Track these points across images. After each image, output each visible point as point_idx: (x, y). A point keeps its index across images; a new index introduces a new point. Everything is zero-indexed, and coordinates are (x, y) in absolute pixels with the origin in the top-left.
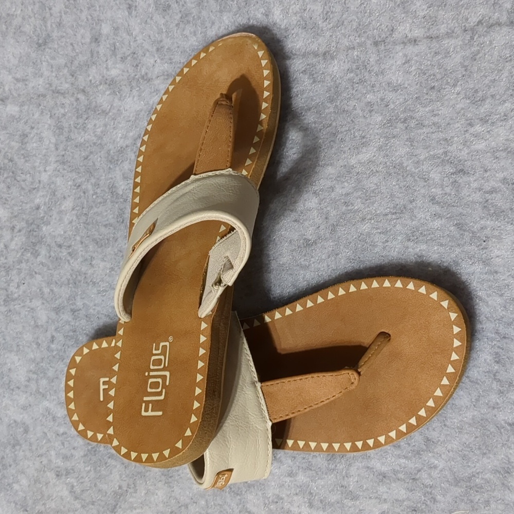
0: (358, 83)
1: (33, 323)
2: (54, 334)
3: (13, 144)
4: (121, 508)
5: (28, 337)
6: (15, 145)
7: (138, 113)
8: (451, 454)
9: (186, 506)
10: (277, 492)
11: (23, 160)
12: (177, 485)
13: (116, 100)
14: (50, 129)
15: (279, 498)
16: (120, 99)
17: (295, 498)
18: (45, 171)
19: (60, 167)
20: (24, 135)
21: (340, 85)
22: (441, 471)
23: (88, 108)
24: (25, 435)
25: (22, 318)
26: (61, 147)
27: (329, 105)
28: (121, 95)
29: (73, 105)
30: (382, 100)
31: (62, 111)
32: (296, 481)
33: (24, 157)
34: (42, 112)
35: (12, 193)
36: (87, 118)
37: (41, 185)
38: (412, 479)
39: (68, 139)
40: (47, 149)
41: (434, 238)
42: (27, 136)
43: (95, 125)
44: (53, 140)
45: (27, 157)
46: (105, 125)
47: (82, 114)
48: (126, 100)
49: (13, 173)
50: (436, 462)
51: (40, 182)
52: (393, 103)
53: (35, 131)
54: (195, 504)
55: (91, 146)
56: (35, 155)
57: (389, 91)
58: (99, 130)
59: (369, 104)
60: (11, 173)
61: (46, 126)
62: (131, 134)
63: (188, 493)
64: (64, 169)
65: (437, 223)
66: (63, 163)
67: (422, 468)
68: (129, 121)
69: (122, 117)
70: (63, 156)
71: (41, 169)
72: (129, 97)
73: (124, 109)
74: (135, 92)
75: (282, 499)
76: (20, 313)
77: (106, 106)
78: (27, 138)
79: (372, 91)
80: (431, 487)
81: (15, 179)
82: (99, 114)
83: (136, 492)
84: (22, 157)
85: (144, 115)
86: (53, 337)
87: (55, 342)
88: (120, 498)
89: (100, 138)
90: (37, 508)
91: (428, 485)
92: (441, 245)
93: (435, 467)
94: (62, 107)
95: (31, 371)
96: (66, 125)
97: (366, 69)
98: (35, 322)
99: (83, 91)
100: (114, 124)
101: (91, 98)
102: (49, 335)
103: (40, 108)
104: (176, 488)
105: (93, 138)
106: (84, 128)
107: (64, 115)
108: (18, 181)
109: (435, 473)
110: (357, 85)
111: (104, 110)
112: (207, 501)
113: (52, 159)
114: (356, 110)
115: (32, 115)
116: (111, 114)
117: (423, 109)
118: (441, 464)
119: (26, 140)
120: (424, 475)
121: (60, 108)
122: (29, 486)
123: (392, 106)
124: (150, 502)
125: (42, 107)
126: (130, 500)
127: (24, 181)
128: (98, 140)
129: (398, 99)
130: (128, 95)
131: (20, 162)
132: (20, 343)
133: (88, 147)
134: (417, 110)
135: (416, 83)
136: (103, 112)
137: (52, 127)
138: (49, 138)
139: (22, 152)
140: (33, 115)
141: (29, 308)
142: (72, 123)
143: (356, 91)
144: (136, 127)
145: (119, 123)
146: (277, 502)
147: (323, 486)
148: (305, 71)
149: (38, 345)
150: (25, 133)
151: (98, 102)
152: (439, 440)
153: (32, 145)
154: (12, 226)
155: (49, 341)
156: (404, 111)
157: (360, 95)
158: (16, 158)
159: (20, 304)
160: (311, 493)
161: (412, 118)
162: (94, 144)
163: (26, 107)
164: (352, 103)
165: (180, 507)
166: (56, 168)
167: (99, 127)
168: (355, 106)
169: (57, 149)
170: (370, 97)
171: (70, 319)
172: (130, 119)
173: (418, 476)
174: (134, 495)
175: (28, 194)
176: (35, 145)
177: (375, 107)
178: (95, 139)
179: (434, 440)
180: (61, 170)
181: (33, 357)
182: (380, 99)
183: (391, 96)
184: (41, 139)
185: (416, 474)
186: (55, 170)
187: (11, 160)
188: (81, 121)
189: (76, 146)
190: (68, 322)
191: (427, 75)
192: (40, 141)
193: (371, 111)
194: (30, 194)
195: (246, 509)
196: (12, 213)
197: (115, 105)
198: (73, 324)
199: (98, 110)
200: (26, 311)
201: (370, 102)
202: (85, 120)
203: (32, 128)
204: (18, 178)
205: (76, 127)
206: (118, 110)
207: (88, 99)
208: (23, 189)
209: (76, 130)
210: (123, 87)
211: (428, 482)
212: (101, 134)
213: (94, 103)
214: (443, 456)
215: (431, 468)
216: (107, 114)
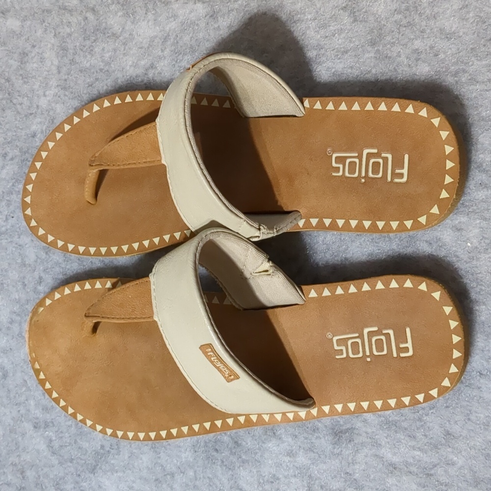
0: (405, 26)
1: (19, 261)
2: (42, 275)
3: (11, 62)
4: (101, 469)
5: (14, 275)
6: (14, 64)
7: (152, 39)
8: (473, 452)
9: (172, 475)
10: (273, 471)
11: (21, 81)
12: (164, 452)
13: (129, 23)
14: (53, 50)
15: (275, 478)
16: (133, 23)
17: (293, 480)
18: (45, 95)
19: (62, 92)
20: (24, 53)
21: (385, 27)
22: (460, 469)
23: (97, 30)
24: (3, 380)
25: (9, 254)
26: (64, 70)
27: (369, 49)
28: (135, 18)
29: (80, 24)
30: (432, 48)
31: (68, 30)
32: (295, 462)
33: (23, 79)
34: (46, 30)
35: (6, 117)
36: (95, 41)
37: (39, 110)
38: (426, 474)
39: (73, 62)
40: (48, 71)
41: (478, 211)
42: (27, 55)
43: (103, 49)
44: (56, 62)
45: (25, 78)
46: (115, 50)
47: (89, 36)
48: (139, 23)
49: (9, 94)
50: (455, 459)
51: (38, 106)
52: (445, 53)
53: (36, 50)
54: (182, 474)
55: (97, 72)
56: (34, 77)
57: (441, 39)
58: (107, 55)
59: (416, 51)
60: (7, 95)
61: (49, 46)
62: (143, 63)
63: (175, 461)
64: (65, 95)
66: (65, 88)
67: (438, 464)
68: (141, 48)
69: (134, 43)
70: (66, 80)
71: (41, 92)
72: (143, 20)
73: (137, 34)
74: (150, 16)
75: (278, 479)
76: (7, 249)
77: (117, 29)
78: (27, 58)
79: (421, 37)
80: (446, 485)
81: (11, 101)
82: (108, 36)
83: (119, 454)
84: (21, 78)
85: (158, 42)
86: (40, 278)
87: (43, 284)
88: (101, 458)
89: (108, 64)
90: (10, 459)
91: (443, 483)
92: (485, 219)
93: (453, 464)
94: (67, 26)
95: (15, 313)
96: (70, 46)
97: (417, 11)
98: (22, 259)
99: (93, 10)
100: (124, 50)
101: (101, 18)
102: (36, 274)
103: (44, 25)
104: (162, 455)
105: (101, 63)
106: (91, 51)
107: (70, 35)
108: (14, 104)
109: (452, 471)
110: (404, 29)
111: (115, 32)
112: (195, 472)
113: (53, 82)
114: (400, 57)
115: (34, 32)
116: (121, 38)
117: (479, 63)
118: (460, 461)
119: (26, 60)
120: (440, 471)
121: (66, 27)
122: (4, 435)
123: (442, 56)
124: (134, 467)
125: (46, 24)
126: (112, 462)
127: (21, 104)
128: (106, 65)
129: (451, 49)
131: (18, 83)
132: (4, 281)
133: (93, 73)
134: (470, 63)
135: (473, 31)
136: (114, 34)
137: (56, 48)
138: (52, 59)
139: (21, 72)
140: (36, 32)
141: (16, 244)
142: (78, 44)
143: (402, 35)
144: (148, 55)
145: (130, 49)
146: (272, 482)
147: (325, 471)
148: (345, 7)
149: (24, 285)
150: (26, 51)
151: (108, 23)
152: (461, 435)
153: (32, 66)
154: (4, 152)
155: (36, 282)
156: (456, 63)
157: (407, 40)
158: (13, 78)
159: (6, 239)
160: (310, 476)
161: (464, 71)
162: (101, 70)
163: (28, 23)
164: (397, 49)
165: (165, 475)
166: (57, 94)
167: (108, 52)
168: (400, 52)
169: (59, 72)
170: (418, 44)
171: (60, 261)
172: (143, 45)
173: (432, 472)
174: (117, 457)
175: (24, 119)
176: (35, 65)
177: (423, 56)
178: (102, 65)
179: (455, 435)
180: (62, 96)
181: (17, 297)
182: (430, 47)
183: (442, 44)
184: (42, 60)
185: (431, 469)
186: (55, 95)
187: (8, 80)
188: (88, 43)
189: (81, 71)
190: (57, 264)
191: (487, 24)
192: (41, 62)
193: (417, 60)
194: (26, 119)
195: (238, 486)
196: (5, 139)
197: (127, 28)
198: (63, 266)
199: (108, 33)
200: (14, 247)
201: (417, 50)
202: (92, 43)
203: (34, 46)
204: (15, 101)
205: (82, 50)
206: (130, 34)
207: (97, 20)
208: (18, 113)
209: (81, 53)
210: (138, 9)
211: (444, 479)
212: (109, 59)
213: (104, 24)
214: (464, 453)
215: (448, 464)
216: (118, 37)
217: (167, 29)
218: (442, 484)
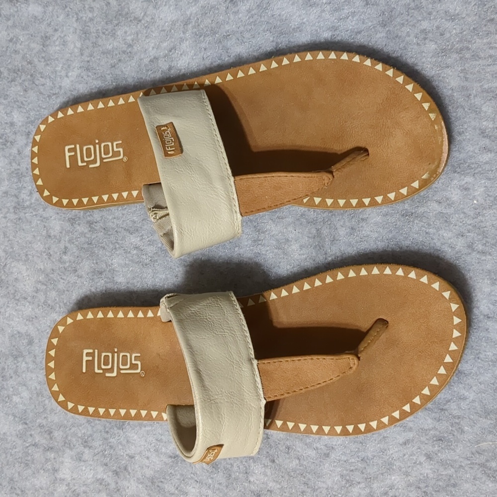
0: (413, 9)
1: (44, 233)
2: (68, 245)
3: (33, 45)
4: (129, 425)
5: (39, 246)
6: (36, 47)
7: (174, 23)
8: (482, 386)
11: (43, 64)
13: (151, 8)
14: (76, 33)
16: (155, 7)
18: (67, 76)
19: (84, 74)
20: (46, 37)
21: (395, 10)
22: (471, 402)
23: (119, 14)
24: (30, 346)
25: (33, 227)
26: (86, 52)
27: (380, 29)
28: (157, 3)
29: (103, 10)
30: (438, 28)
31: (90, 15)
33: (45, 60)
34: (68, 15)
35: (29, 97)
36: (117, 25)
37: (63, 91)
38: (440, 409)
39: (95, 44)
40: (71, 54)
41: (482, 172)
42: (49, 38)
43: (126, 32)
44: (78, 45)
45: (48, 60)
46: (137, 33)
47: (111, 20)
48: (161, 8)
49: (31, 75)
51: (60, 87)
52: (450, 32)
53: (58, 34)
55: (120, 54)
56: (57, 59)
57: (446, 20)
58: (129, 38)
59: (424, 31)
60: (29, 76)
61: (72, 30)
62: (165, 44)
64: (88, 76)
65: (487, 157)
66: (88, 69)
67: (451, 399)
68: (163, 31)
69: (156, 26)
70: (88, 62)
71: (63, 73)
73: (159, 18)
76: (31, 222)
77: (139, 13)
78: (49, 41)
79: (428, 18)
80: (459, 418)
81: (34, 83)
82: (130, 21)
84: (43, 60)
85: (180, 25)
86: (66, 248)
87: (69, 253)
89: (130, 46)
90: (38, 421)
91: (456, 416)
92: (490, 179)
93: (465, 399)
94: (90, 11)
95: (40, 282)
96: (93, 30)
98: (47, 232)
100: (146, 33)
101: (123, 4)
102: (62, 246)
103: (66, 10)
105: (124, 45)
106: (113, 35)
107: (91, 20)
108: (36, 85)
109: (464, 405)
110: (413, 11)
111: (136, 17)
113: (76, 64)
114: (409, 36)
115: (56, 17)
116: (143, 22)
117: (480, 41)
118: (471, 396)
119: (48, 43)
120: (453, 406)
121: (88, 12)
122: (31, 398)
123: (447, 35)
125: (68, 9)
127: (43, 85)
128: (127, 48)
129: (455, 29)
130: (164, 3)
131: (40, 66)
132: (29, 253)
133: (116, 55)
134: (473, 41)
135: (475, 13)
136: (135, 18)
137: (78, 31)
138: (74, 42)
139: (43, 55)
140: (58, 17)
141: (41, 217)
142: (100, 28)
143: (411, 17)
144: (170, 37)
145: (152, 32)
149: (49, 255)
150: (48, 35)
151: (131, 8)
152: (471, 372)
153: (53, 49)
154: (27, 131)
155: (62, 252)
156: (461, 41)
157: (415, 21)
158: (36, 60)
159: (31, 213)
161: (468, 49)
162: (124, 52)
163: (51, 8)
164: (406, 29)
166: (80, 74)
167: (130, 35)
168: (408, 32)
169: (82, 54)
170: (425, 25)
171: (86, 231)
172: (165, 29)
173: (445, 407)
175: (47, 99)
176: (57, 48)
177: (430, 35)
178: (124, 47)
179: (466, 372)
180: (85, 77)
181: (42, 268)
182: (437, 27)
183: (448, 25)
184: (64, 43)
185: (445, 404)
186: (79, 76)
187: (30, 63)
188: (110, 27)
189: (103, 53)
190: (83, 234)
191: (487, 6)
192: (64, 45)
193: (425, 39)
194: (49, 99)
196: (28, 118)
197: (148, 13)
198: (88, 236)
199: (130, 17)
200: (38, 220)
201: (425, 30)
202: (115, 26)
203: (56, 30)
204: (37, 82)
205: (104, 33)
206: (152, 18)
207: (119, 5)
208: (41, 93)
209: (104, 37)
211: (456, 412)
212: (131, 41)
213: (126, 10)
214: (474, 388)
215: (460, 399)
216: (140, 21)
217: (188, 13)
218: (454, 417)
